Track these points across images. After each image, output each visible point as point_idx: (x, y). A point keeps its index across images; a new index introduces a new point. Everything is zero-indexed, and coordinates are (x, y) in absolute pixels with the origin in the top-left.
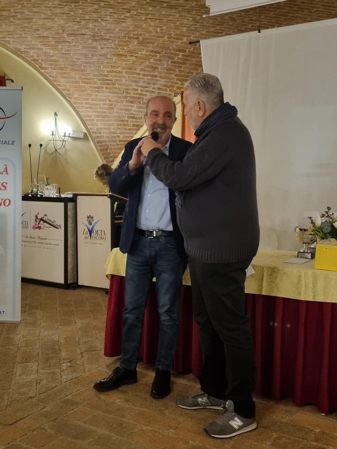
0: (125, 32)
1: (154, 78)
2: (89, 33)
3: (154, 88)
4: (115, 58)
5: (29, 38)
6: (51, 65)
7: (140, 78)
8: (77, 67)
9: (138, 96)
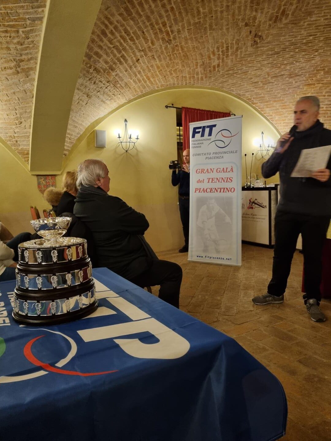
0: (314, 67)
2: (287, 73)
4: (305, 88)
5: (245, 85)
6: (260, 100)
8: (277, 99)
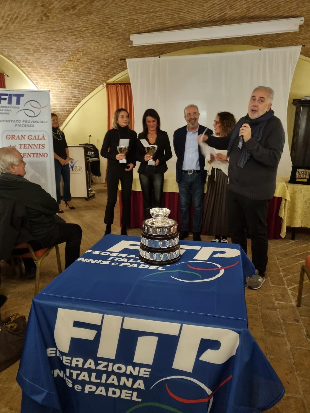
0: (77, 48)
1: (89, 75)
2: (55, 47)
3: (88, 80)
5: (18, 49)
7: (81, 74)
8: (44, 67)
9: (79, 84)
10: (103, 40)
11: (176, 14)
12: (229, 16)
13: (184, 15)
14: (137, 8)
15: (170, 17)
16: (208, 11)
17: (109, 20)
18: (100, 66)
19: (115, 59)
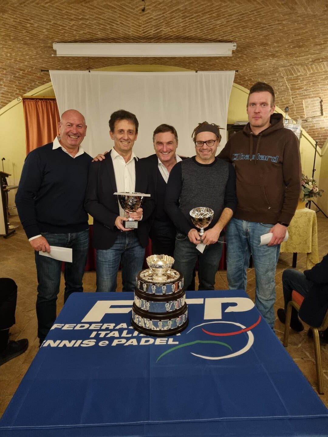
10: (18, 46)
11: (108, 25)
12: (164, 34)
13: (117, 27)
14: (64, 12)
15: (100, 28)
16: (143, 26)
17: (28, 23)
18: (14, 77)
19: (32, 70)
